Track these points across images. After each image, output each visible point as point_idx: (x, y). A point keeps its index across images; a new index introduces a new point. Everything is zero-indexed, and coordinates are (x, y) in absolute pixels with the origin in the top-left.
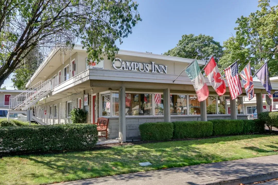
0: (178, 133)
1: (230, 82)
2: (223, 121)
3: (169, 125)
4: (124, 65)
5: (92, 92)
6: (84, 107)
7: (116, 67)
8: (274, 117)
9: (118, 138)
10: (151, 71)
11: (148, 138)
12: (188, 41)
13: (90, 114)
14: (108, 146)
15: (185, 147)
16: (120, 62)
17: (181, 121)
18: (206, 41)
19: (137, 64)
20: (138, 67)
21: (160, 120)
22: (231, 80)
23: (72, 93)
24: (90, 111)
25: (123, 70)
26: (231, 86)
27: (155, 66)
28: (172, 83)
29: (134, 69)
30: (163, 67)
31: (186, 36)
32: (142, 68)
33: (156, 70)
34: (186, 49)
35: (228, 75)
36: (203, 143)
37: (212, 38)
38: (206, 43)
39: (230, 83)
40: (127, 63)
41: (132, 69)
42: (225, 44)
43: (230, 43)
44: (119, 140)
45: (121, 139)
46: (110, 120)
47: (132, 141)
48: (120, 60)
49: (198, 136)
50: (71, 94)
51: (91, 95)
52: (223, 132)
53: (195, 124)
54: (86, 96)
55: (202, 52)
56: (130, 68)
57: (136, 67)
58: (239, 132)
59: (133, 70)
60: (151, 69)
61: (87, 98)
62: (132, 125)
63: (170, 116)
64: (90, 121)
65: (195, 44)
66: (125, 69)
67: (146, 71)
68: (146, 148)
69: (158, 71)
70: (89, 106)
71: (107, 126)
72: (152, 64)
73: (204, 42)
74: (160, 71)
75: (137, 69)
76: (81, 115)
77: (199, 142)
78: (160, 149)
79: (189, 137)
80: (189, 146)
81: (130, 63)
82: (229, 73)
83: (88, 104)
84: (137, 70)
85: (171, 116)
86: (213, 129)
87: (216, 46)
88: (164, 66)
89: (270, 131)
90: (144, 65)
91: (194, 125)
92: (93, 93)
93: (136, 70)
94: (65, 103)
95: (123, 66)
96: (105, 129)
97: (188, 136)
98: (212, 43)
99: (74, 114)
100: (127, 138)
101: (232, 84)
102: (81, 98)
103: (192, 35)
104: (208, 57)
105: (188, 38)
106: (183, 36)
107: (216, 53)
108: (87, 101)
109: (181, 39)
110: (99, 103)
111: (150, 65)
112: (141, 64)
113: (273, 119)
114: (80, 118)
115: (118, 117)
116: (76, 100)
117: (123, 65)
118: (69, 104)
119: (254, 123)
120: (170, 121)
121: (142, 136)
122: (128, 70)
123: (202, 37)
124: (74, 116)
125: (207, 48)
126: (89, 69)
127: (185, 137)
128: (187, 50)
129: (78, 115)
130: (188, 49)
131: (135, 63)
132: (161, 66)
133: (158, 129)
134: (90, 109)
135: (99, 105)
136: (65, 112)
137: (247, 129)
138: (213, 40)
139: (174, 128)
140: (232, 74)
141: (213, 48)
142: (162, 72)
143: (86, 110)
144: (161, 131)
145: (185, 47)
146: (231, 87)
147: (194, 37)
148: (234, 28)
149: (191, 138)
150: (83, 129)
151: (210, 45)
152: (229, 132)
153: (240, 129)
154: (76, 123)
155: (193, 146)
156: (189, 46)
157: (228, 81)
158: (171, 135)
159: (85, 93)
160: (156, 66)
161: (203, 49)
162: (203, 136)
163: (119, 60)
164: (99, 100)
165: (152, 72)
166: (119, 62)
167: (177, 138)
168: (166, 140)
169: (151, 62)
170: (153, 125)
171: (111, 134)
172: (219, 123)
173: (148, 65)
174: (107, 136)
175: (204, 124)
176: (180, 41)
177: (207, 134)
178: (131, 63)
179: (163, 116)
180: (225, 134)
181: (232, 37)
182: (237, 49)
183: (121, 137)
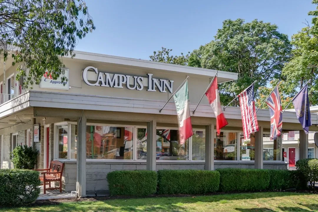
0: (165, 186)
1: (245, 113)
2: (237, 171)
3: (152, 174)
4: (102, 78)
5: (44, 123)
6: (34, 143)
7: (89, 81)
8: (315, 167)
9: (74, 192)
10: (147, 88)
11: (118, 193)
12: (232, 32)
13: (43, 155)
14: (58, 201)
15: (166, 205)
16: (96, 73)
17: (177, 169)
18: (265, 32)
19: (123, 77)
20: (124, 82)
21: (139, 168)
22: (246, 111)
23: (17, 122)
24: (43, 150)
25: (101, 86)
26: (246, 120)
27: (153, 81)
28: (158, 113)
29: (119, 85)
30: (166, 82)
31: (230, 22)
32: (132, 84)
33: (155, 88)
34: (228, 44)
35: (244, 104)
36: (195, 201)
37: (274, 27)
38: (264, 35)
39: (245, 115)
40: (108, 74)
41: (114, 84)
42: (294, 39)
43: (301, 39)
44: (76, 194)
45: (78, 192)
46: (66, 165)
47: (95, 196)
48: (96, 70)
49: (196, 191)
50: (14, 123)
51: (44, 126)
52: (236, 187)
53: (191, 175)
54: (37, 127)
55: (257, 51)
56: (112, 84)
57: (121, 82)
58: (262, 187)
59: (116, 86)
60: (147, 86)
61: (38, 130)
62: (100, 172)
63: (154, 161)
64: (43, 165)
65: (245, 38)
66: (103, 85)
67: (138, 89)
68: (109, 205)
69: (157, 88)
70: (41, 143)
71: (61, 173)
72: (148, 77)
73: (261, 34)
74: (161, 89)
75: (123, 85)
76: (29, 156)
77: (192, 199)
78: (129, 206)
79: (182, 193)
80: (173, 204)
81: (112, 75)
82: (245, 100)
83: (40, 139)
84: (123, 87)
85: (157, 162)
86: (221, 181)
87: (281, 43)
88: (169, 81)
89: (312, 187)
90: (134, 78)
91: (189, 175)
92: (46, 124)
93: (121, 86)
94: (10, 137)
95: (100, 80)
96: (58, 178)
97: (180, 191)
98: (274, 36)
99: (17, 154)
100: (87, 192)
101: (247, 117)
102: (31, 130)
103: (241, 21)
104: (267, 61)
105: (234, 25)
106: (226, 21)
107: (281, 53)
108: (38, 136)
109: (221, 28)
110: (53, 139)
111: (145, 80)
112: (130, 76)
113: (314, 170)
114: (27, 160)
115: (76, 161)
116: (24, 132)
117: (100, 78)
118: (15, 137)
119: (289, 175)
120: (154, 168)
121: (110, 189)
122: (108, 86)
123: (258, 25)
124: (18, 157)
125: (264, 45)
126: (29, 92)
127: (176, 193)
128: (230, 48)
129: (23, 156)
130: (232, 46)
131: (121, 76)
132: (163, 82)
133: (134, 180)
134: (43, 147)
135: (53, 142)
136: (9, 150)
137: (277, 184)
138: (277, 30)
139: (158, 179)
140: (249, 102)
141: (276, 46)
142: (164, 91)
143: (37, 148)
144: (137, 183)
145: (227, 41)
146: (245, 122)
147: (243, 25)
148: (308, 12)
149: (185, 194)
150: (18, 177)
151: (271, 40)
152: (245, 187)
153: (265, 184)
154: (21, 168)
155: (178, 204)
156: (234, 40)
157: (243, 112)
158: (154, 189)
159: (35, 123)
160: (156, 81)
161: (258, 47)
162: (204, 193)
163: (94, 71)
164: (53, 134)
165: (148, 90)
166: (94, 73)
167: (163, 193)
168: (145, 196)
169: (147, 74)
170: (126, 173)
171: (68, 185)
172: (230, 174)
173: (142, 78)
174: (60, 188)
175: (205, 175)
176: (220, 31)
177: (210, 188)
178: (114, 75)
179: (145, 161)
180: (240, 190)
181: (306, 27)
182: (313, 49)
183: (79, 190)
